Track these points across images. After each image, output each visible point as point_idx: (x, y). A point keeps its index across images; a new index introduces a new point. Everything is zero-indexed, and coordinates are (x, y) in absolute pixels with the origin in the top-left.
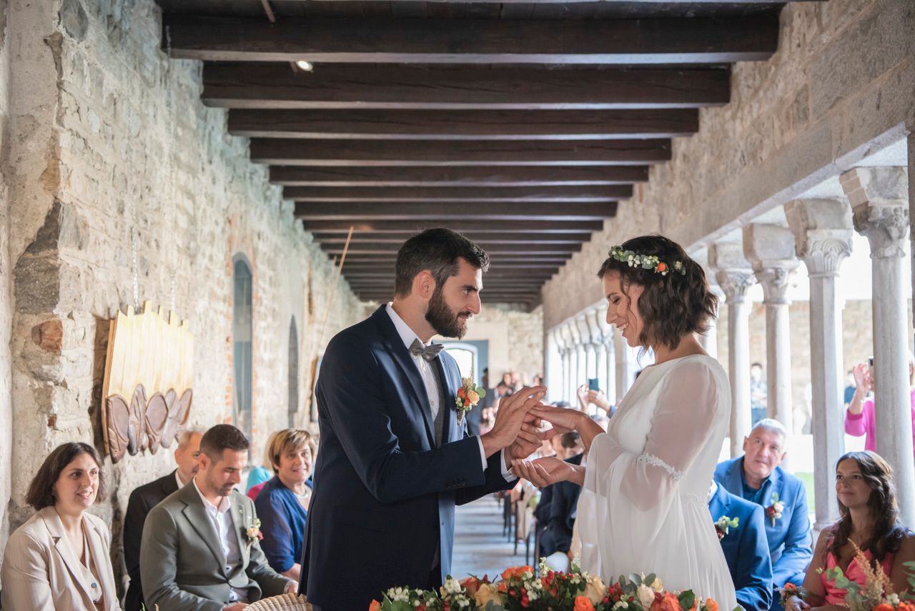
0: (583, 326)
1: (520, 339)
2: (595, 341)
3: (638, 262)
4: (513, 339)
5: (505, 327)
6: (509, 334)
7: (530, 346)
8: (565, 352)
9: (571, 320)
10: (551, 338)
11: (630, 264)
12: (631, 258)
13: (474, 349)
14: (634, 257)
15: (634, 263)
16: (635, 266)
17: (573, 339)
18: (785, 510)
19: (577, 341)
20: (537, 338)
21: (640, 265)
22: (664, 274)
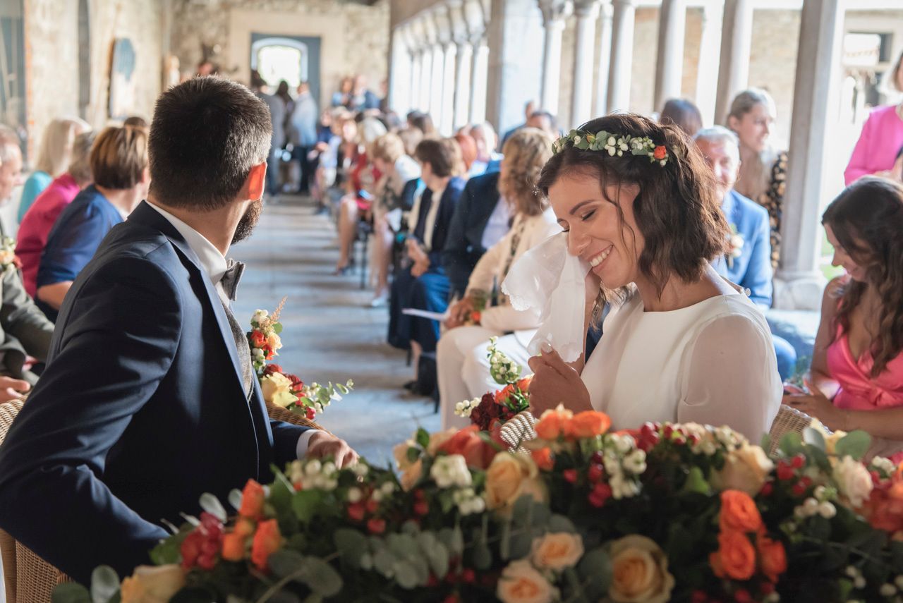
0: (443, 21)
1: (359, 37)
2: (457, 38)
3: (624, 147)
4: (351, 36)
5: (341, 21)
6: (347, 30)
7: (371, 46)
8: (415, 54)
9: (427, 15)
10: (398, 36)
11: (612, 152)
12: (612, 141)
13: (303, 47)
14: (617, 140)
15: (617, 147)
16: (620, 154)
17: (427, 37)
18: (744, 246)
19: (432, 39)
20: (381, 37)
21: (627, 154)
22: (663, 163)
